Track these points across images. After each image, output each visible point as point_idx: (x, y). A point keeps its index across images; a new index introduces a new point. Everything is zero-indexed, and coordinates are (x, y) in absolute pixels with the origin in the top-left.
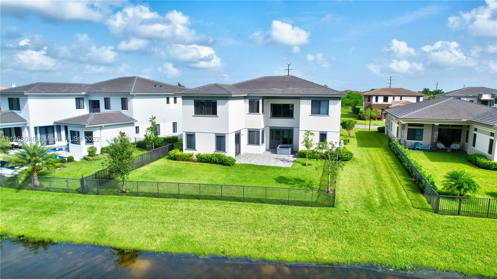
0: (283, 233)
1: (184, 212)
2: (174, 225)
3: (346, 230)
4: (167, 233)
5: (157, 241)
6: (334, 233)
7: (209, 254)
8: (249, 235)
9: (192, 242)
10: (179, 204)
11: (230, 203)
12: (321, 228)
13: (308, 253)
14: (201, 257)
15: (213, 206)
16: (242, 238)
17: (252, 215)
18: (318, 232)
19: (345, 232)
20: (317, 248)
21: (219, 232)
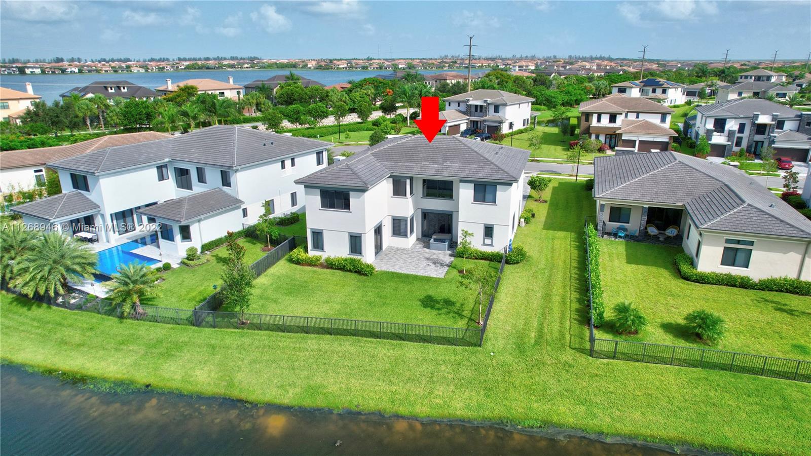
0: (420, 383)
1: (315, 353)
2: (305, 372)
3: (486, 379)
4: (299, 382)
5: (290, 393)
6: (473, 382)
7: (343, 408)
8: (384, 384)
9: (325, 394)
10: (309, 341)
11: (366, 341)
12: (461, 375)
13: (441, 408)
14: (335, 412)
15: (347, 345)
16: (377, 388)
17: (389, 357)
18: (456, 381)
19: (485, 381)
20: (452, 401)
21: (353, 381)
